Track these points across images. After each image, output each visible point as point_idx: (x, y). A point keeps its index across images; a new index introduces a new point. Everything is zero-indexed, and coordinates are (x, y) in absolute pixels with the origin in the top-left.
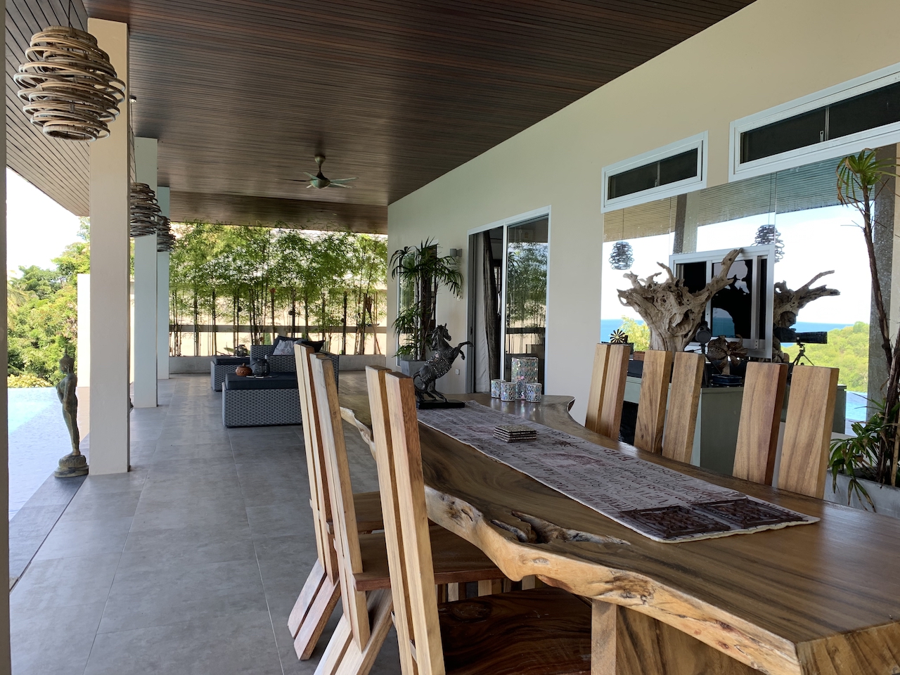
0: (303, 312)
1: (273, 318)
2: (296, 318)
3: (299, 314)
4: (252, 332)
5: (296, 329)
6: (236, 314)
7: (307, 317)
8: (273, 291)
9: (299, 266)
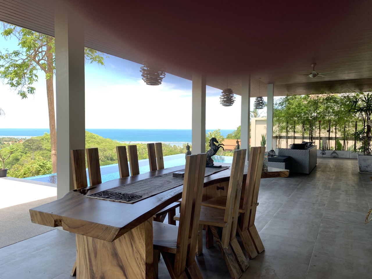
0: (334, 131)
1: (320, 133)
2: (331, 134)
3: (332, 132)
4: (310, 139)
5: (331, 139)
6: (303, 132)
7: (336, 133)
8: (320, 122)
9: (333, 110)
